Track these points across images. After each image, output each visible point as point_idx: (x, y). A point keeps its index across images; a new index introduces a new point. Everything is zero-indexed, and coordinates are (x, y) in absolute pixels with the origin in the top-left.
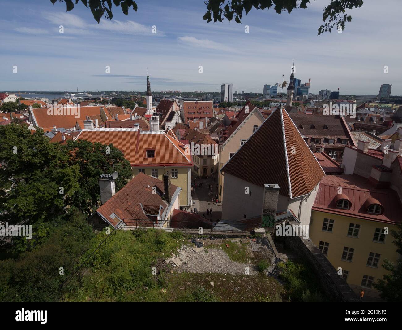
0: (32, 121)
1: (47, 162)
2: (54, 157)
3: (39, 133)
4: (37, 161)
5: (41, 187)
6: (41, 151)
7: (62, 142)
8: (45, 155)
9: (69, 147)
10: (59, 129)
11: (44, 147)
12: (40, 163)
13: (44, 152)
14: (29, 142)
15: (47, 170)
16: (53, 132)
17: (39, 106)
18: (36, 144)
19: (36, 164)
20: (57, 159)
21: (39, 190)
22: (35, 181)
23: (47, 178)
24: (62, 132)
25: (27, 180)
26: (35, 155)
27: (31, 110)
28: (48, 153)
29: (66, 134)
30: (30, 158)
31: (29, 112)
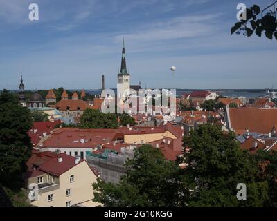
0: (227, 121)
1: (233, 171)
2: (241, 166)
3: (231, 136)
4: (224, 167)
5: (222, 198)
6: (229, 156)
7: (252, 149)
8: (233, 162)
9: (259, 157)
10: (252, 134)
11: (233, 152)
12: (226, 169)
13: (231, 158)
14: (220, 144)
15: (231, 179)
16: (245, 136)
17: (235, 106)
18: (226, 148)
19: (221, 169)
20: (244, 170)
21: (218, 201)
22: (217, 189)
23: (230, 189)
24: (254, 137)
25: (210, 185)
26: (222, 160)
27: (228, 109)
28: (236, 160)
29: (259, 140)
30: (218, 162)
31: (225, 111)
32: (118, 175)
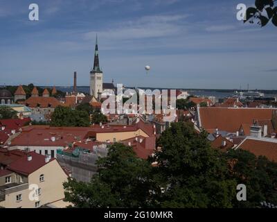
0: (197, 120)
1: (204, 169)
2: (212, 164)
3: (204, 135)
4: (196, 166)
5: (193, 196)
6: (201, 155)
7: (222, 147)
8: (204, 161)
9: (229, 155)
10: (221, 133)
11: (205, 151)
12: (198, 168)
13: (203, 157)
14: (193, 143)
15: (202, 178)
16: (214, 135)
17: (206, 105)
18: (198, 147)
19: (193, 168)
20: (214, 168)
21: (190, 198)
22: (188, 187)
23: (201, 187)
24: (223, 136)
25: (182, 184)
26: (194, 159)
27: (198, 108)
28: (208, 159)
29: (228, 138)
30: (190, 160)
31: (196, 110)
32: (90, 174)
